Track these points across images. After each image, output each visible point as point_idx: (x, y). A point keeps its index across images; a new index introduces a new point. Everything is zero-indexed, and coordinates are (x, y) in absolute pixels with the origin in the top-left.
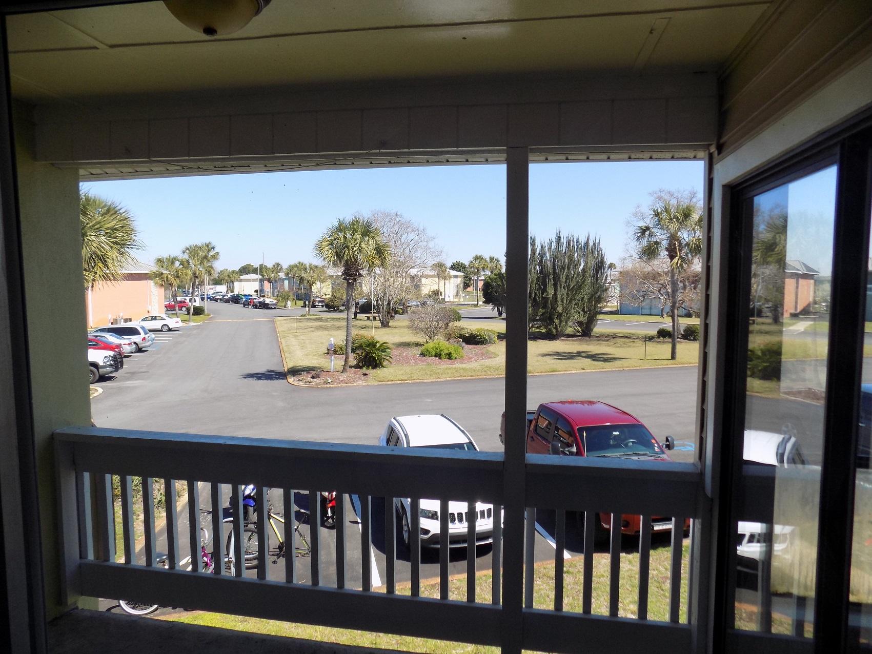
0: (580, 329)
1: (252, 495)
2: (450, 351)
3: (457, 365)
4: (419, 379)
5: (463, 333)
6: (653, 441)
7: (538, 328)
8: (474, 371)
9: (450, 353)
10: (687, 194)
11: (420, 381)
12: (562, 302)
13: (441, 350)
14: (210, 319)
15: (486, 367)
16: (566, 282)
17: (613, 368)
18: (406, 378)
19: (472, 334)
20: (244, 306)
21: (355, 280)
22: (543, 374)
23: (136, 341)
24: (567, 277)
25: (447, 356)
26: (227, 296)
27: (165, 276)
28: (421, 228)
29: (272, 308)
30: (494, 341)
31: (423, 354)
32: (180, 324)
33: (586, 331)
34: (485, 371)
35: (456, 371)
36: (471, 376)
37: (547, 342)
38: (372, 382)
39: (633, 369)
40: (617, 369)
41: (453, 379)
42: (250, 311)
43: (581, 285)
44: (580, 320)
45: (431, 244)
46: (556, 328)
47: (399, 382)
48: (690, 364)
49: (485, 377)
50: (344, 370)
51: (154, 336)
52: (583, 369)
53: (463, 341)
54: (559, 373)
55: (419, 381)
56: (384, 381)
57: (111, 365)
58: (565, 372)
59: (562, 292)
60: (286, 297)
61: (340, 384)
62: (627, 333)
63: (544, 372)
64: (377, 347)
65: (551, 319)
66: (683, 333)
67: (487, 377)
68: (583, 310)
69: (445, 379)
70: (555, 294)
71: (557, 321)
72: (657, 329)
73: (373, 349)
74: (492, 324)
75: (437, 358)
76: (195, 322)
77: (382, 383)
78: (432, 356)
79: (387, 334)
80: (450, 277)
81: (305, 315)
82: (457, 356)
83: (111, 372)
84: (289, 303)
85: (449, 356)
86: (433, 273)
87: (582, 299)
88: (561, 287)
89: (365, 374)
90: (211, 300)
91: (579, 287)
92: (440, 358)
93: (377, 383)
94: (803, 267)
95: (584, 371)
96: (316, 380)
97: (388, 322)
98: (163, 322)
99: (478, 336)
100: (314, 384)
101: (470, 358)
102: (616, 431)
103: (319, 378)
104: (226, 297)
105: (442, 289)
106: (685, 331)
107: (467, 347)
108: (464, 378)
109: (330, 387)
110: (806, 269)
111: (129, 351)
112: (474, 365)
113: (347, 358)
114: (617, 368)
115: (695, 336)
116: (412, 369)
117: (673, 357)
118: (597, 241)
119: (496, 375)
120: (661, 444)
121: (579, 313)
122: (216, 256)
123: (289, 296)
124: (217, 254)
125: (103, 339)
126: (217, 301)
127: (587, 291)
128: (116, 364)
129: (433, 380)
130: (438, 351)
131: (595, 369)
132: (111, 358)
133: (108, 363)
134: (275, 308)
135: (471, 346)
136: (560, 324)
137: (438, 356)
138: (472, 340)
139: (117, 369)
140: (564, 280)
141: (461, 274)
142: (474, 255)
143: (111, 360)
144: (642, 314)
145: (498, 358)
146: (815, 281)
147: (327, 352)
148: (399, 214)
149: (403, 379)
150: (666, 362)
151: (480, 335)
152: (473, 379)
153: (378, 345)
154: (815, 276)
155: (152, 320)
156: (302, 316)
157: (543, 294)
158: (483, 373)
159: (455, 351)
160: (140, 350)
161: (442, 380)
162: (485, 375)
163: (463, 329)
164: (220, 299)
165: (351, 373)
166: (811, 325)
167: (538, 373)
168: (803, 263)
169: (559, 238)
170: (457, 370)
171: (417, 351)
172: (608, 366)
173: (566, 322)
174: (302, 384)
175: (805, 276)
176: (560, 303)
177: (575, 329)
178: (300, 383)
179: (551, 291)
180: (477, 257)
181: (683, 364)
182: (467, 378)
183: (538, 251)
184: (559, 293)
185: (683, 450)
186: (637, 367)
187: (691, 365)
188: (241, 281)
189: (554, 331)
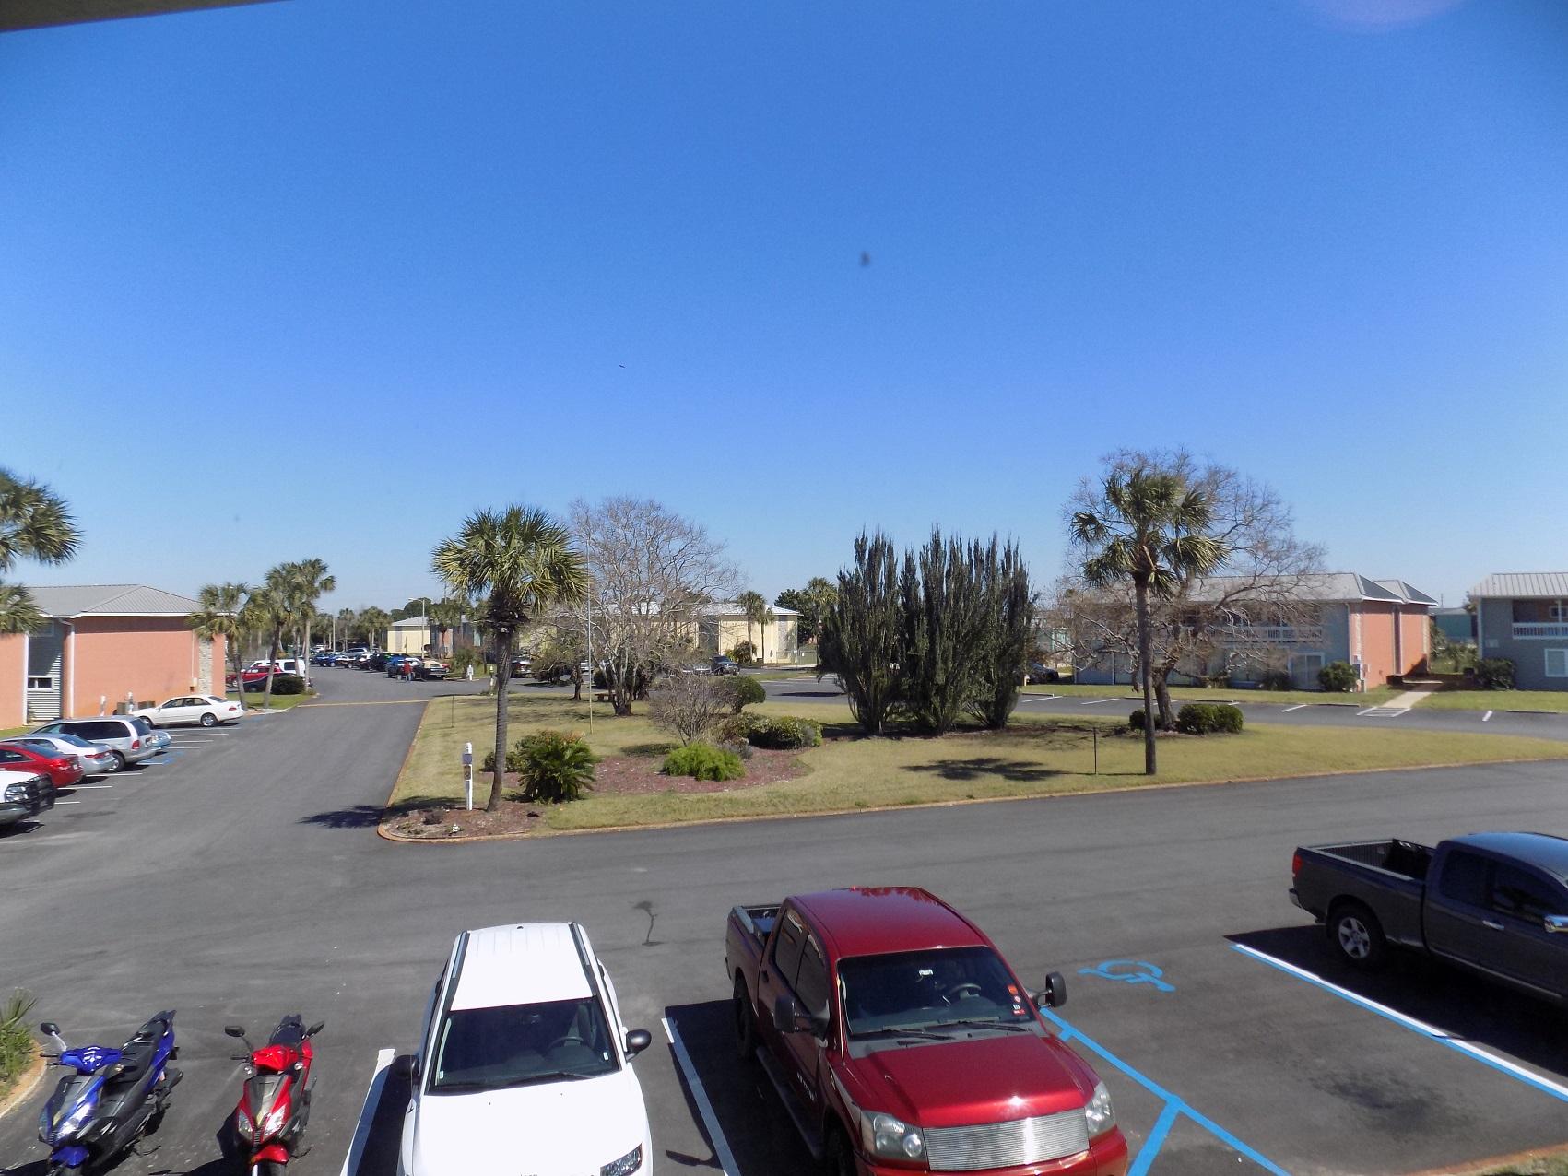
0: (984, 716)
1: (79, 1136)
2: (718, 763)
3: (727, 792)
4: (637, 823)
5: (755, 726)
6: (1012, 989)
7: (901, 714)
8: (753, 804)
9: (717, 768)
10: (1171, 460)
11: (639, 826)
12: (945, 663)
13: (701, 762)
14: (312, 701)
15: (779, 797)
16: (952, 626)
17: (1032, 794)
18: (612, 822)
19: (772, 727)
20: (390, 677)
21: (512, 628)
22: (889, 808)
23: (120, 748)
24: (955, 616)
25: (711, 774)
26: (365, 657)
27: (218, 620)
28: (696, 529)
29: (435, 679)
30: (815, 741)
31: (666, 771)
32: (239, 712)
33: (995, 720)
34: (774, 805)
35: (716, 806)
36: (744, 815)
37: (918, 741)
38: (542, 831)
39: (1069, 794)
40: (1038, 796)
41: (706, 821)
42: (397, 684)
43: (980, 632)
44: (982, 698)
45: (715, 559)
46: (935, 714)
47: (596, 830)
48: (1183, 781)
49: (772, 816)
50: (491, 806)
51: (169, 737)
52: (971, 797)
53: (750, 744)
54: (921, 806)
55: (636, 827)
56: (567, 829)
57: (22, 803)
58: (935, 804)
59: (945, 645)
60: (465, 660)
61: (476, 835)
62: (1079, 721)
63: (891, 805)
64: (567, 757)
65: (926, 698)
66: (1178, 720)
67: (776, 817)
68: (988, 679)
69: (690, 823)
70: (932, 650)
71: (936, 701)
72: (1131, 713)
73: (556, 763)
74: (827, 706)
75: (692, 779)
76: (280, 707)
77: (562, 832)
78: (682, 774)
79: (621, 729)
80: (773, 619)
81: (487, 693)
82: (729, 775)
83: (22, 816)
84: (470, 669)
85: (715, 774)
86: (739, 611)
87: (984, 658)
88: (941, 638)
89: (532, 815)
90: (336, 665)
91: (976, 635)
92: (697, 779)
93: (553, 833)
94: (1406, 592)
95: (972, 801)
96: (432, 828)
97: (628, 707)
98: (206, 709)
99: (784, 731)
100: (424, 835)
101: (756, 778)
102: (925, 969)
103: (439, 823)
104: (362, 660)
105: (756, 641)
106: (1181, 716)
107: (757, 752)
108: (730, 820)
109: (454, 842)
110: (1411, 594)
111: (96, 769)
112: (759, 792)
113: (497, 782)
114: (1038, 793)
115: (1199, 724)
116: (631, 802)
117: (1150, 769)
118: (1013, 550)
119: (796, 812)
120: (1030, 995)
121: (980, 684)
122: (328, 584)
123: (470, 657)
124: (331, 580)
125: (41, 747)
126: (346, 666)
127: (992, 641)
128: (34, 800)
129: (667, 825)
130: (695, 764)
131: (995, 796)
132: (24, 789)
133: (17, 799)
134: (441, 679)
135: (769, 752)
136: (943, 705)
137: (693, 773)
138: (775, 739)
139: (35, 810)
140: (947, 623)
141: (794, 613)
142: (811, 578)
143: (22, 793)
144: (1116, 683)
145: (811, 777)
146: (1433, 618)
147: (483, 766)
148: (657, 504)
149: (606, 823)
150: (1136, 780)
151: (786, 731)
152: (746, 823)
153: (568, 754)
154: (1430, 607)
155: (183, 705)
156: (482, 694)
157: (908, 649)
158: (770, 809)
159: (726, 764)
160: (128, 766)
161: (684, 824)
162: (773, 814)
163: (757, 718)
164: (352, 662)
165: (504, 813)
166: (1425, 698)
167: (880, 806)
168: (1407, 586)
169: (937, 543)
170: (718, 803)
171: (657, 763)
172: (1023, 790)
173: (955, 702)
174: (402, 836)
175: (1410, 609)
176: (940, 665)
177: (974, 715)
178: (399, 834)
179: (923, 644)
180: (815, 580)
181: (1169, 782)
182: (735, 819)
183: (900, 569)
184: (938, 647)
185: (1131, 981)
186: (1079, 790)
187: (1185, 784)
188: (399, 629)
189: (932, 720)
